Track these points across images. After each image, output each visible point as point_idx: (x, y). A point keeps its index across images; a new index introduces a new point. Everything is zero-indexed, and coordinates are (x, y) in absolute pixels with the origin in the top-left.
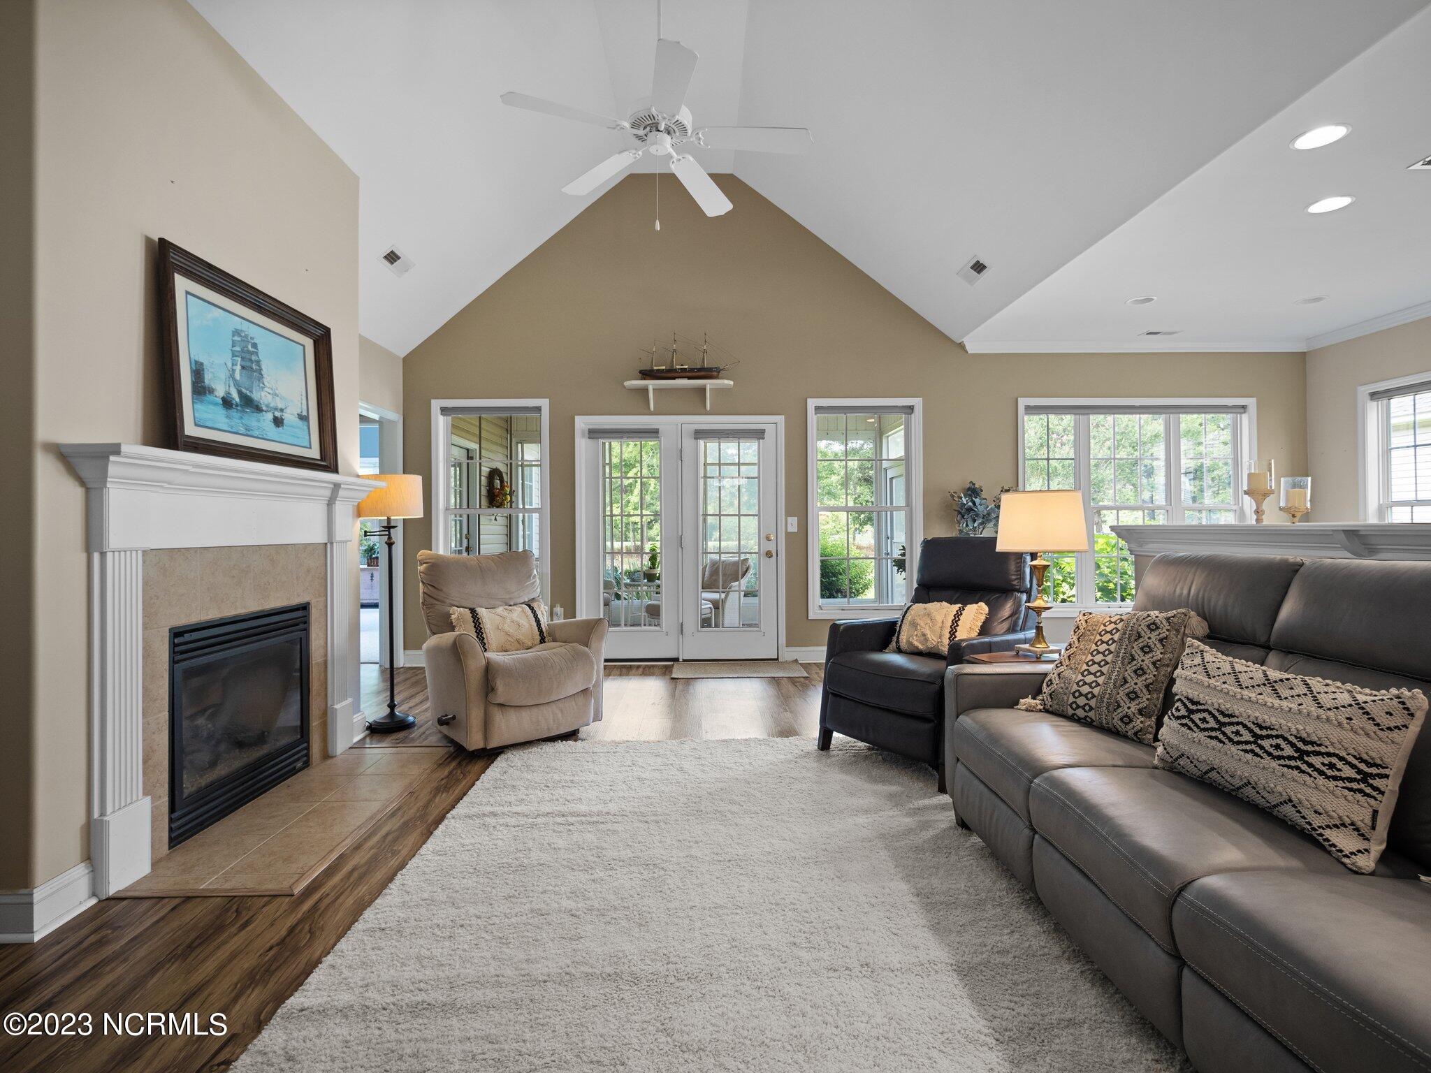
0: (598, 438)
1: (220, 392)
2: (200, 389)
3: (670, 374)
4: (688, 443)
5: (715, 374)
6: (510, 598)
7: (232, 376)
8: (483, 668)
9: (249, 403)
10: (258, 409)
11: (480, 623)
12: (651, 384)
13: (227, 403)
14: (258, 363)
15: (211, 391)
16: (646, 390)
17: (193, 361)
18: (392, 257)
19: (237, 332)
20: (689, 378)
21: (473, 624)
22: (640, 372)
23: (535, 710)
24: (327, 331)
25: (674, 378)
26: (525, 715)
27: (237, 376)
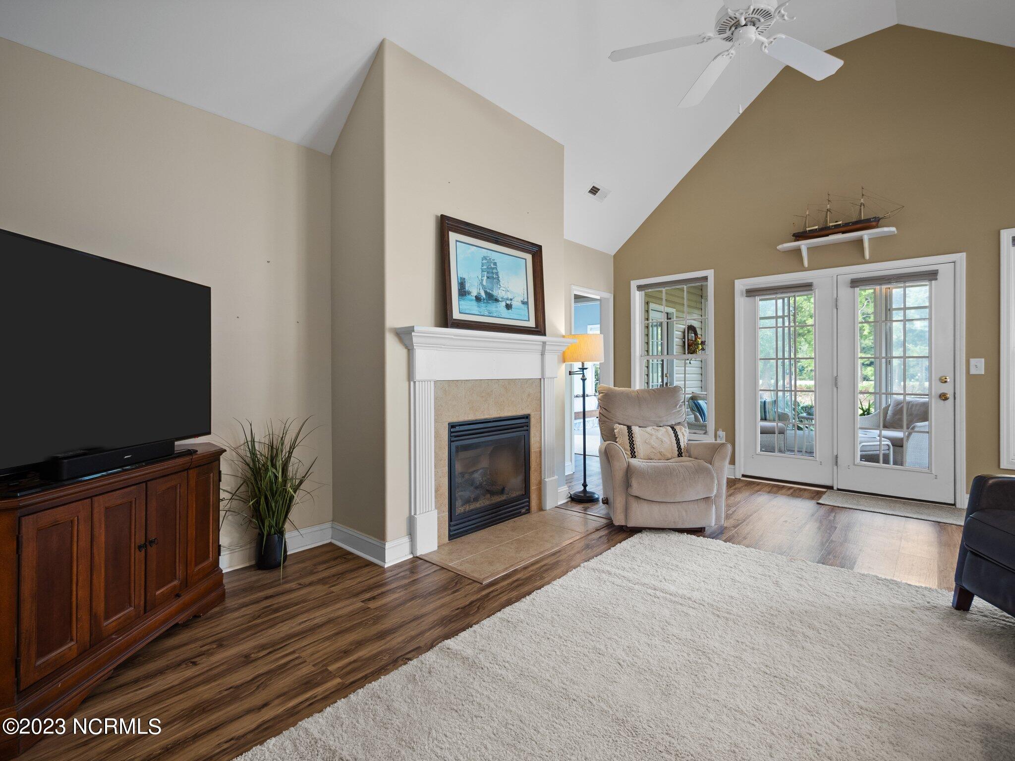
0: (754, 296)
1: (474, 293)
2: (463, 292)
3: (824, 231)
4: (845, 292)
5: (874, 224)
6: (660, 421)
7: (481, 283)
8: (625, 469)
9: (491, 298)
10: (497, 300)
11: (633, 437)
12: (804, 245)
13: (478, 299)
14: (497, 273)
15: (469, 293)
16: (798, 251)
17: (459, 278)
18: (594, 191)
19: (485, 258)
20: (843, 232)
21: (628, 437)
22: (794, 235)
23: (663, 506)
24: (540, 247)
25: (827, 235)
26: (656, 508)
27: (484, 283)
